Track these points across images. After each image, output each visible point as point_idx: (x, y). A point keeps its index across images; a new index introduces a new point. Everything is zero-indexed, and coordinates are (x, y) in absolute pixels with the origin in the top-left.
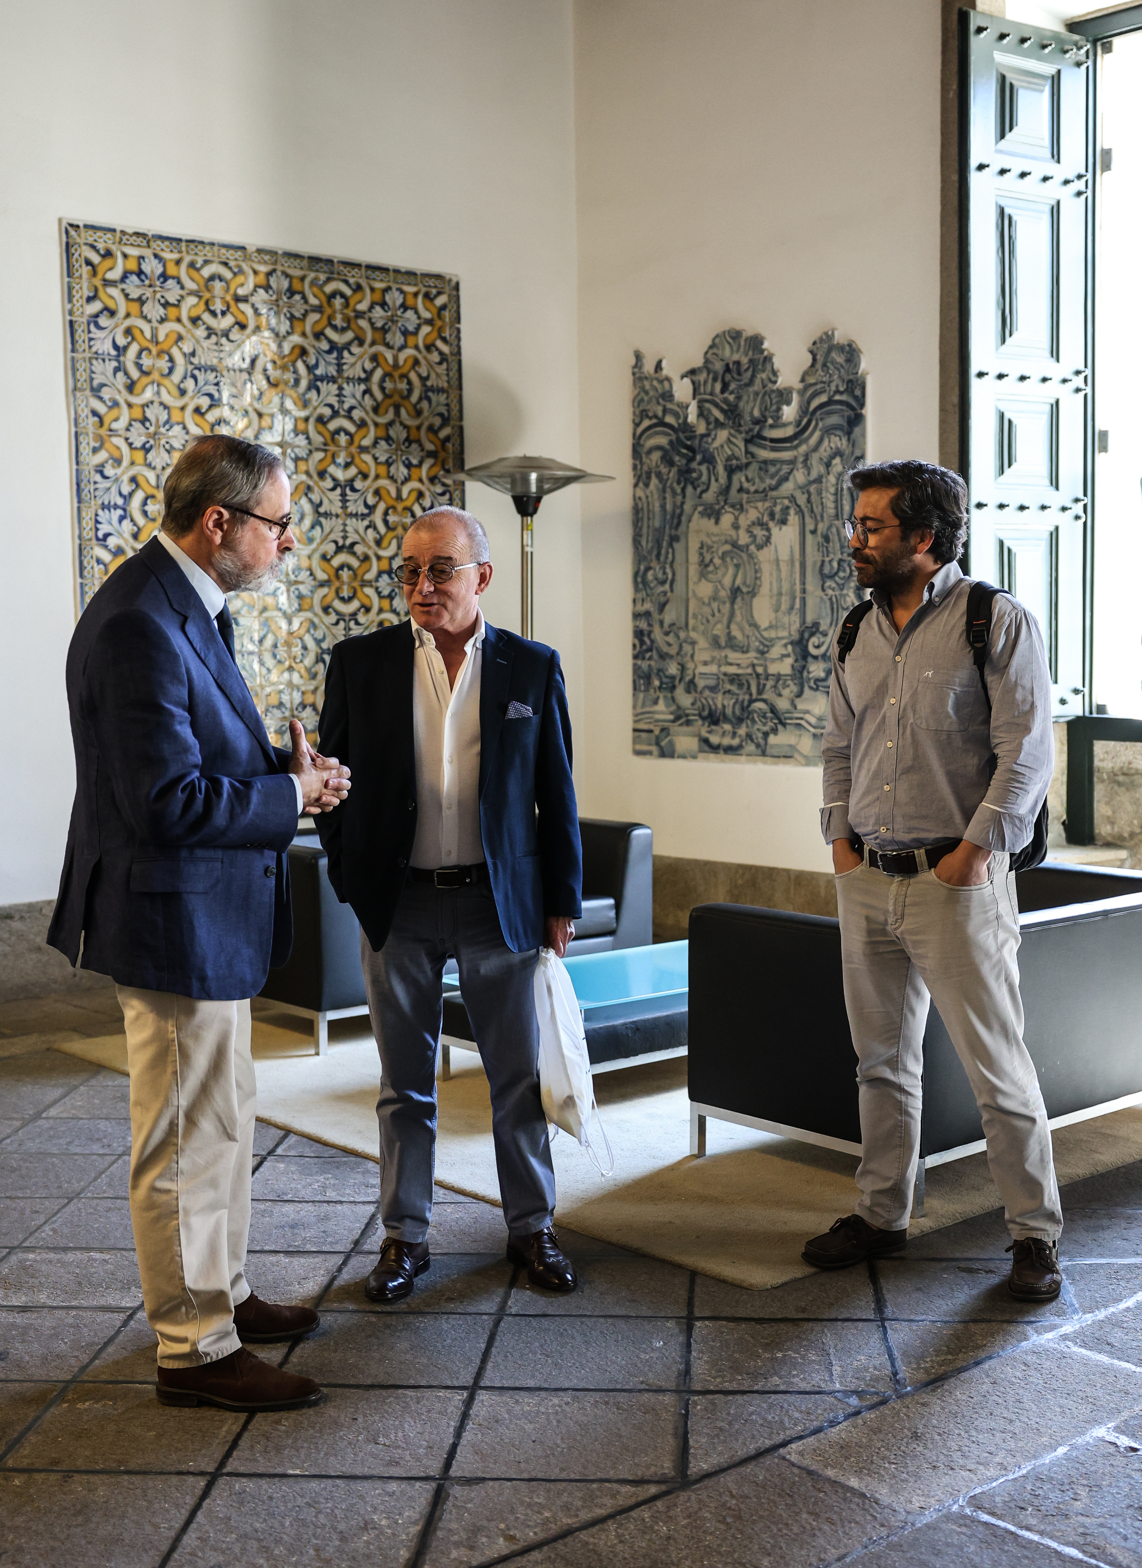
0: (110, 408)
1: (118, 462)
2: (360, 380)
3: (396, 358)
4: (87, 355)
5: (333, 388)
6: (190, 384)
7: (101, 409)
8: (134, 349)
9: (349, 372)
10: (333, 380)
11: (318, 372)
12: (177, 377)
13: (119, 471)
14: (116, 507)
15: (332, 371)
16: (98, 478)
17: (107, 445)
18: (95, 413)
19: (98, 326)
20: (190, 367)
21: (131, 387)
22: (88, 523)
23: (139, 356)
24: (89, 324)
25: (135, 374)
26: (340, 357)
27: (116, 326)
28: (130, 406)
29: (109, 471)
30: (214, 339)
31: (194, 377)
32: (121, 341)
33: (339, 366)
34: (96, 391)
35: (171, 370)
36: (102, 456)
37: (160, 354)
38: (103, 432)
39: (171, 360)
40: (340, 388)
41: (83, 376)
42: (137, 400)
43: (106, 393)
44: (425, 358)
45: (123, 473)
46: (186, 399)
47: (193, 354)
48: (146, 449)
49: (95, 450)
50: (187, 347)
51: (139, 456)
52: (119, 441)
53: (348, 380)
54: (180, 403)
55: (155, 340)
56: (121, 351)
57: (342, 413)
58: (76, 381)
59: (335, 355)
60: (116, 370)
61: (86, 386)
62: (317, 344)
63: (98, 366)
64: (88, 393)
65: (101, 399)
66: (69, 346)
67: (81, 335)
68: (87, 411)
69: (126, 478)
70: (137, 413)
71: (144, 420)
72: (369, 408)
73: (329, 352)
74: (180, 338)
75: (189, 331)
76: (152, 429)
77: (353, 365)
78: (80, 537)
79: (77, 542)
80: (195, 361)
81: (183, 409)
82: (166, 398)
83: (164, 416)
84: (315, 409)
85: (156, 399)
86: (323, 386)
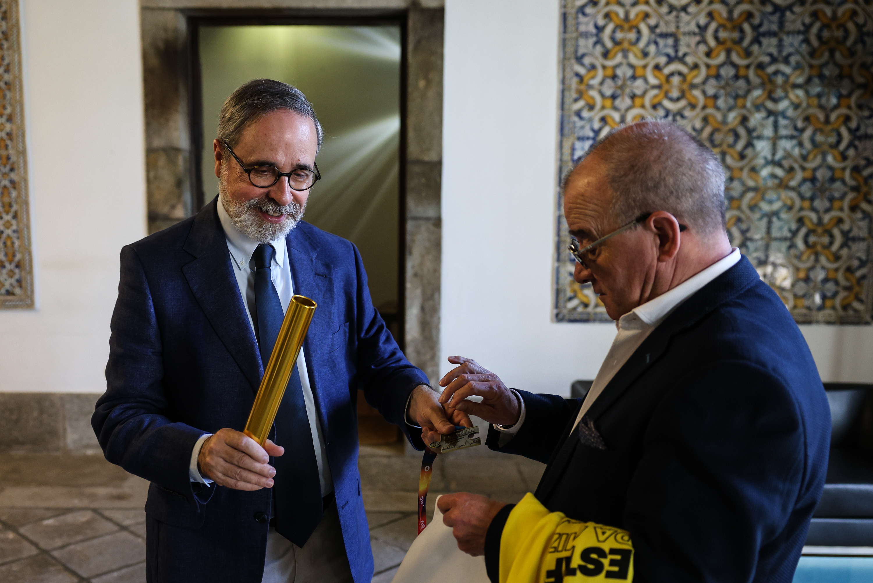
0: (589, 71)
1: (591, 107)
2: (799, 32)
3: (834, 13)
4: (575, 35)
5: (774, 41)
6: (652, 49)
7: (582, 71)
8: (610, 27)
9: (789, 26)
10: (774, 34)
11: (762, 30)
12: (642, 44)
13: (592, 114)
14: (588, 138)
15: (774, 27)
16: (576, 119)
17: (585, 97)
18: (577, 75)
19: (584, 14)
20: (653, 36)
21: (606, 55)
22: (567, 150)
23: (614, 31)
24: (577, 12)
25: (609, 44)
26: (783, 15)
27: (598, 12)
28: (604, 67)
29: (585, 114)
30: (674, 13)
31: (656, 43)
32: (601, 22)
33: (781, 24)
34: (579, 59)
35: (638, 40)
36: (581, 104)
37: (631, 28)
38: (583, 87)
39: (639, 32)
40: (781, 41)
41: (570, 49)
42: (610, 63)
43: (587, 61)
44: (864, 10)
45: (596, 115)
46: (648, 60)
47: (656, 26)
48: (614, 97)
49: (576, 100)
50: (652, 21)
51: (608, 103)
52: (594, 93)
53: (788, 33)
54: (641, 63)
55: (627, 18)
56: (600, 29)
57: (780, 59)
58: (565, 52)
59: (778, 15)
60: (596, 43)
61: (573, 56)
62: (762, 8)
63: (582, 42)
64: (573, 61)
65: (582, 65)
66: (562, 29)
67: (571, 21)
68: (572, 74)
69: (597, 119)
70: (609, 72)
71: (614, 77)
72: (805, 54)
73: (773, 13)
74: (647, 16)
75: (655, 11)
76: (620, 83)
77: (794, 21)
78: (561, 160)
79: (558, 163)
80: (658, 31)
81: (645, 67)
82: (632, 59)
83: (629, 73)
84: (756, 57)
85: (624, 61)
86: (765, 41)
